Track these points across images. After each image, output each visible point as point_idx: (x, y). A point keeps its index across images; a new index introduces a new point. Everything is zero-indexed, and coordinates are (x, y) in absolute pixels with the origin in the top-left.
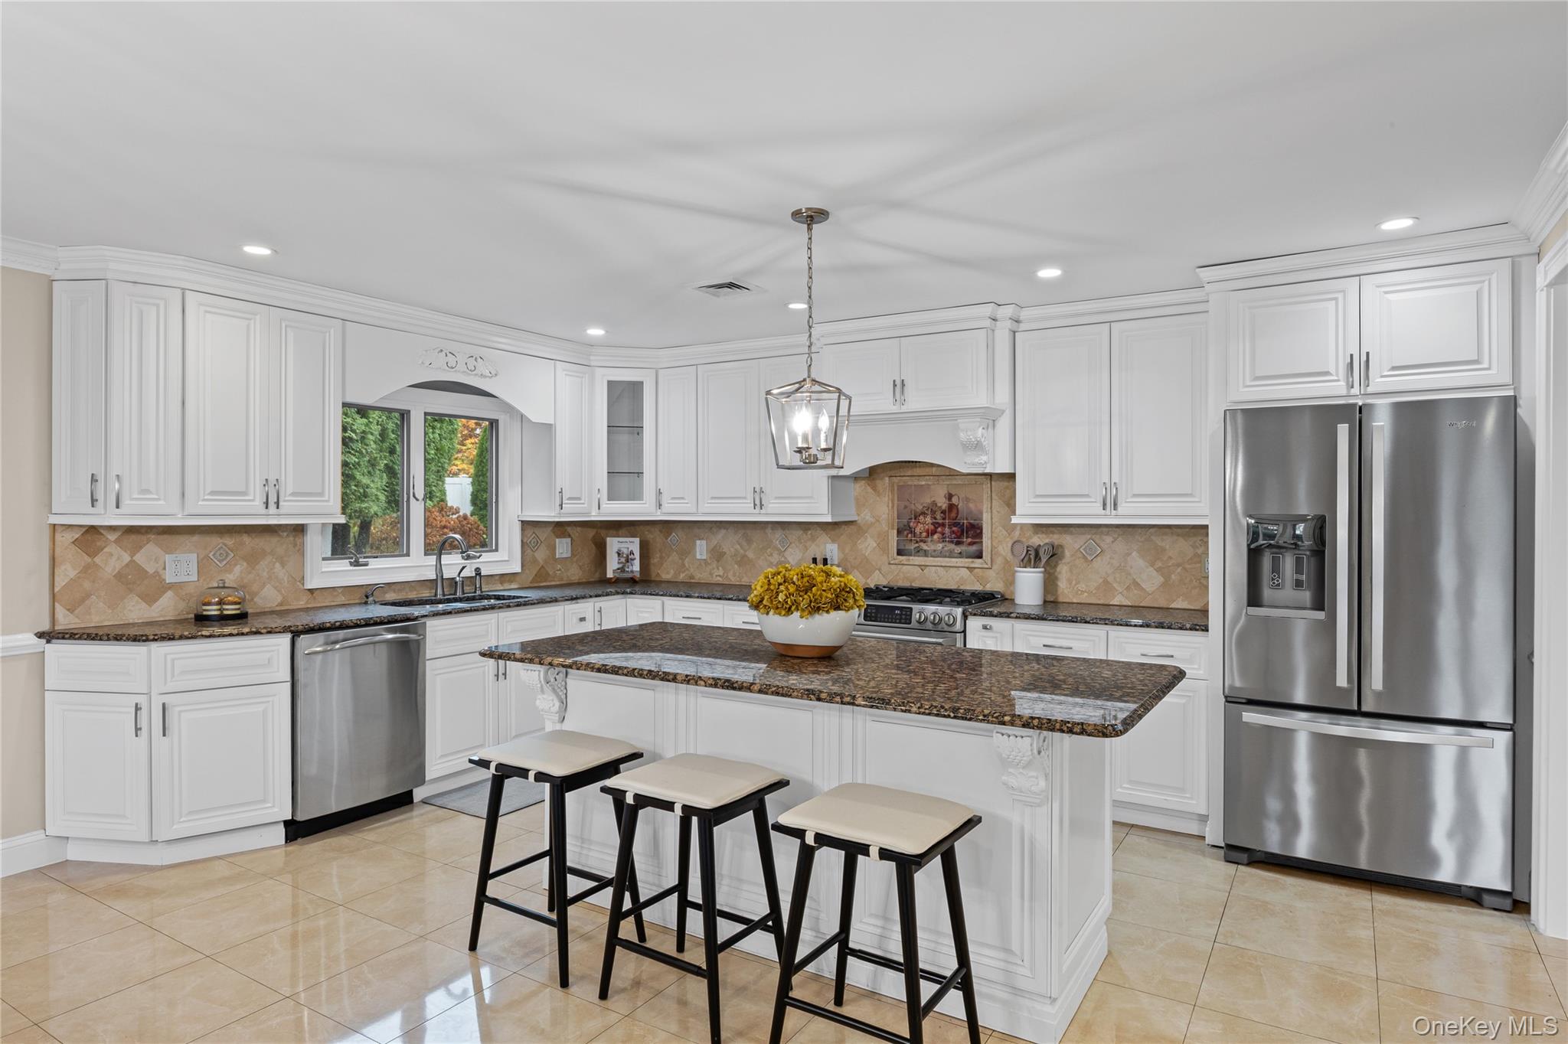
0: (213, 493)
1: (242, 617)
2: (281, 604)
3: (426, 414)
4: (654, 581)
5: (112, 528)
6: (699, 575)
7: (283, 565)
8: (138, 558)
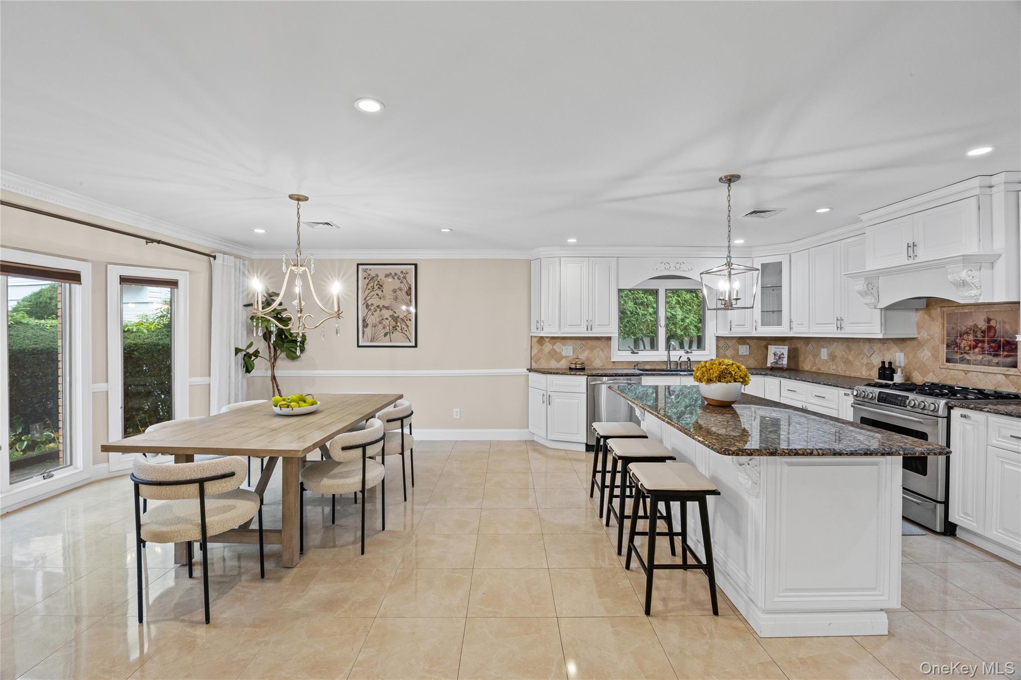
0: (569, 325)
1: (583, 369)
2: (602, 366)
3: (666, 290)
4: (802, 371)
6: (823, 369)
7: (603, 351)
8: (554, 347)
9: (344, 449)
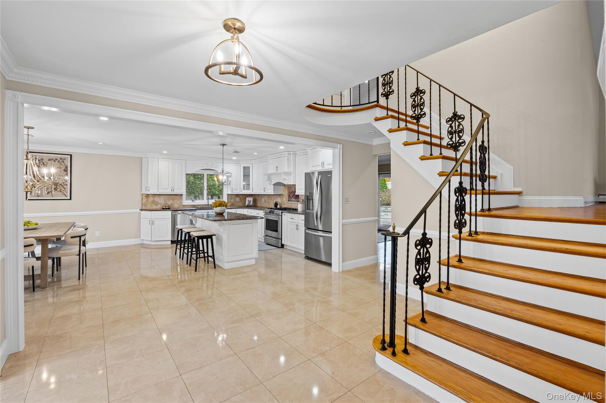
0: (163, 189)
1: (169, 209)
2: (178, 207)
3: (207, 175)
4: (257, 207)
5: (151, 194)
6: (263, 205)
7: (179, 201)
8: (155, 199)
9: (72, 237)
